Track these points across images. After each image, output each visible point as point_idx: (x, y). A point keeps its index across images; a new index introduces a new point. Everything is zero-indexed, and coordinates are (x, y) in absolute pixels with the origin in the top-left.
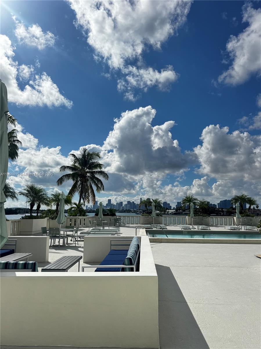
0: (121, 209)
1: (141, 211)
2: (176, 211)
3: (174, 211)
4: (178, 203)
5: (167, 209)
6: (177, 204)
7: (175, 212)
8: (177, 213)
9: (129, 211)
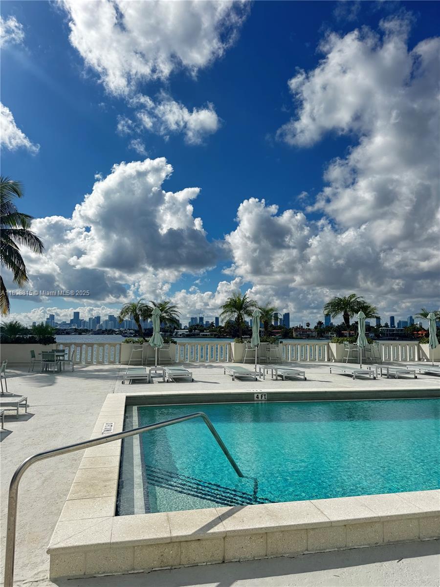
0: (97, 328)
1: (132, 331)
2: (189, 331)
3: (186, 332)
4: (192, 319)
5: (175, 328)
6: (190, 321)
7: (188, 333)
8: (192, 335)
9: (110, 332)
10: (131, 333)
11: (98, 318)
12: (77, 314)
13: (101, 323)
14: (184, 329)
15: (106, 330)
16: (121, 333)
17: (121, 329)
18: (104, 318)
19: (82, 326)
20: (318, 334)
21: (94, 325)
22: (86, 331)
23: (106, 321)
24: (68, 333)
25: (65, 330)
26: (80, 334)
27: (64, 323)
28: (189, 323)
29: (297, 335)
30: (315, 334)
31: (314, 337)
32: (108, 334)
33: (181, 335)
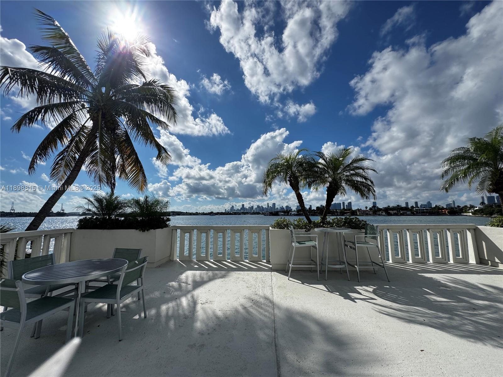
0: (252, 212)
10: (268, 214)
11: (253, 207)
12: (243, 205)
13: (254, 209)
14: (294, 211)
15: (256, 212)
16: (263, 214)
17: (263, 212)
18: (255, 207)
19: (246, 211)
20: (373, 213)
21: (251, 210)
22: (247, 213)
23: (256, 208)
24: (240, 214)
25: (238, 212)
26: (245, 214)
27: (238, 210)
28: (296, 208)
29: (360, 214)
30: (371, 213)
31: (371, 215)
32: (257, 214)
33: (293, 214)
